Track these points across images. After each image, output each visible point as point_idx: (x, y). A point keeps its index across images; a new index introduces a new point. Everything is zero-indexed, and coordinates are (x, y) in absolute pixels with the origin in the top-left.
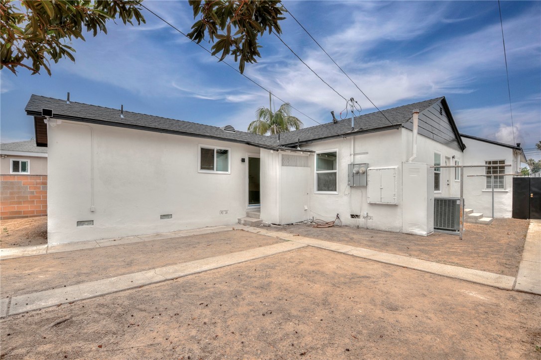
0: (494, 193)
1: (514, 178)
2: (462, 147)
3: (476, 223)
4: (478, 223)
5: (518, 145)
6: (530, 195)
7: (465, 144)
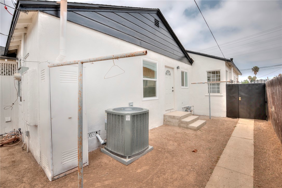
0: (211, 97)
1: (227, 85)
2: (191, 62)
3: (187, 128)
4: (189, 128)
5: (232, 59)
6: (239, 99)
7: (193, 59)
